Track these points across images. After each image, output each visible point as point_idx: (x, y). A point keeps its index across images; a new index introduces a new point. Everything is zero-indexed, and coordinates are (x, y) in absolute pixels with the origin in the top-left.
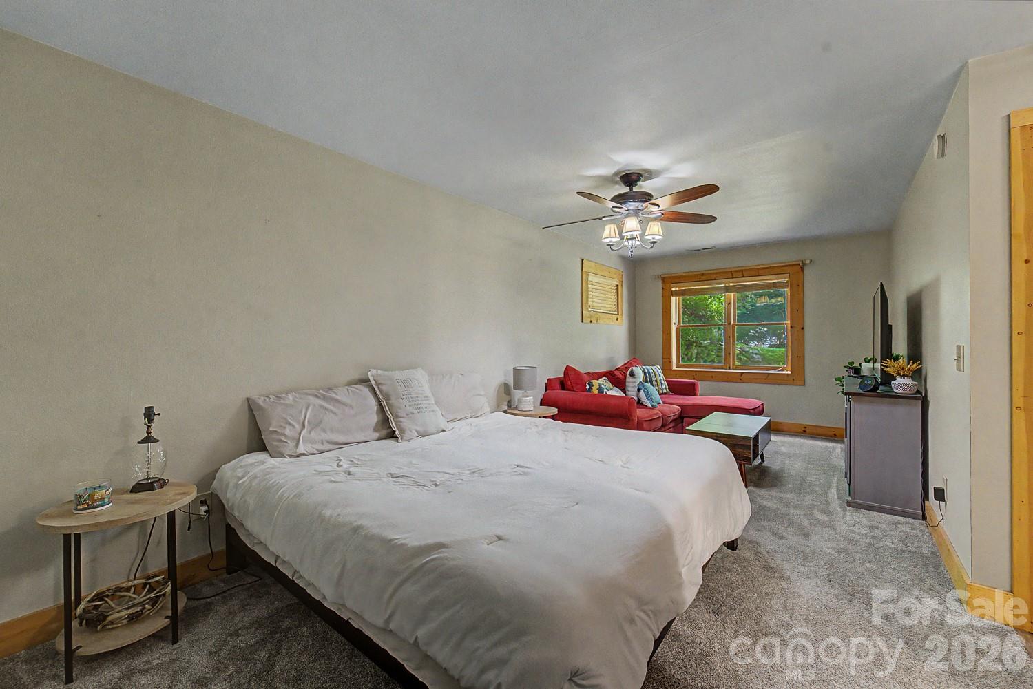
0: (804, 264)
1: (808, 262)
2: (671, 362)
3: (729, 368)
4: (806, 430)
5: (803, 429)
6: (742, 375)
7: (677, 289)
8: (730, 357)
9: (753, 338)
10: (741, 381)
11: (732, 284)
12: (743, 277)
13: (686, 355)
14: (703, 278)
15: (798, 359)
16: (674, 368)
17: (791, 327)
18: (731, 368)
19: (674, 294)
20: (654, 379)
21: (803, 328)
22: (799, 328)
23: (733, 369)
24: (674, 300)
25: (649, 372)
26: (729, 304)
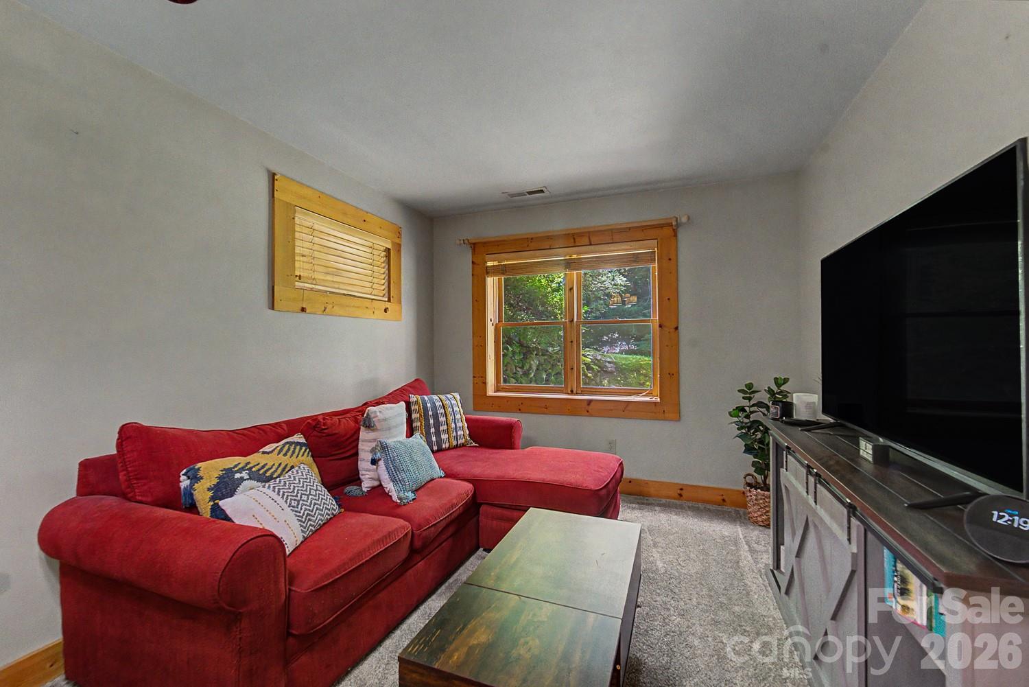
0: (678, 225)
1: (684, 220)
2: (485, 383)
3: (572, 391)
4: (683, 492)
5: (679, 491)
6: (589, 405)
7: (496, 263)
8: (572, 374)
9: (604, 344)
10: (589, 414)
11: (575, 256)
12: (591, 245)
13: (522, 368)
14: (533, 245)
15: (670, 377)
16: (490, 392)
17: (660, 326)
18: (574, 392)
19: (488, 271)
20: (442, 419)
21: (677, 328)
22: (670, 328)
23: (577, 394)
24: (492, 283)
25: (434, 407)
26: (571, 289)
